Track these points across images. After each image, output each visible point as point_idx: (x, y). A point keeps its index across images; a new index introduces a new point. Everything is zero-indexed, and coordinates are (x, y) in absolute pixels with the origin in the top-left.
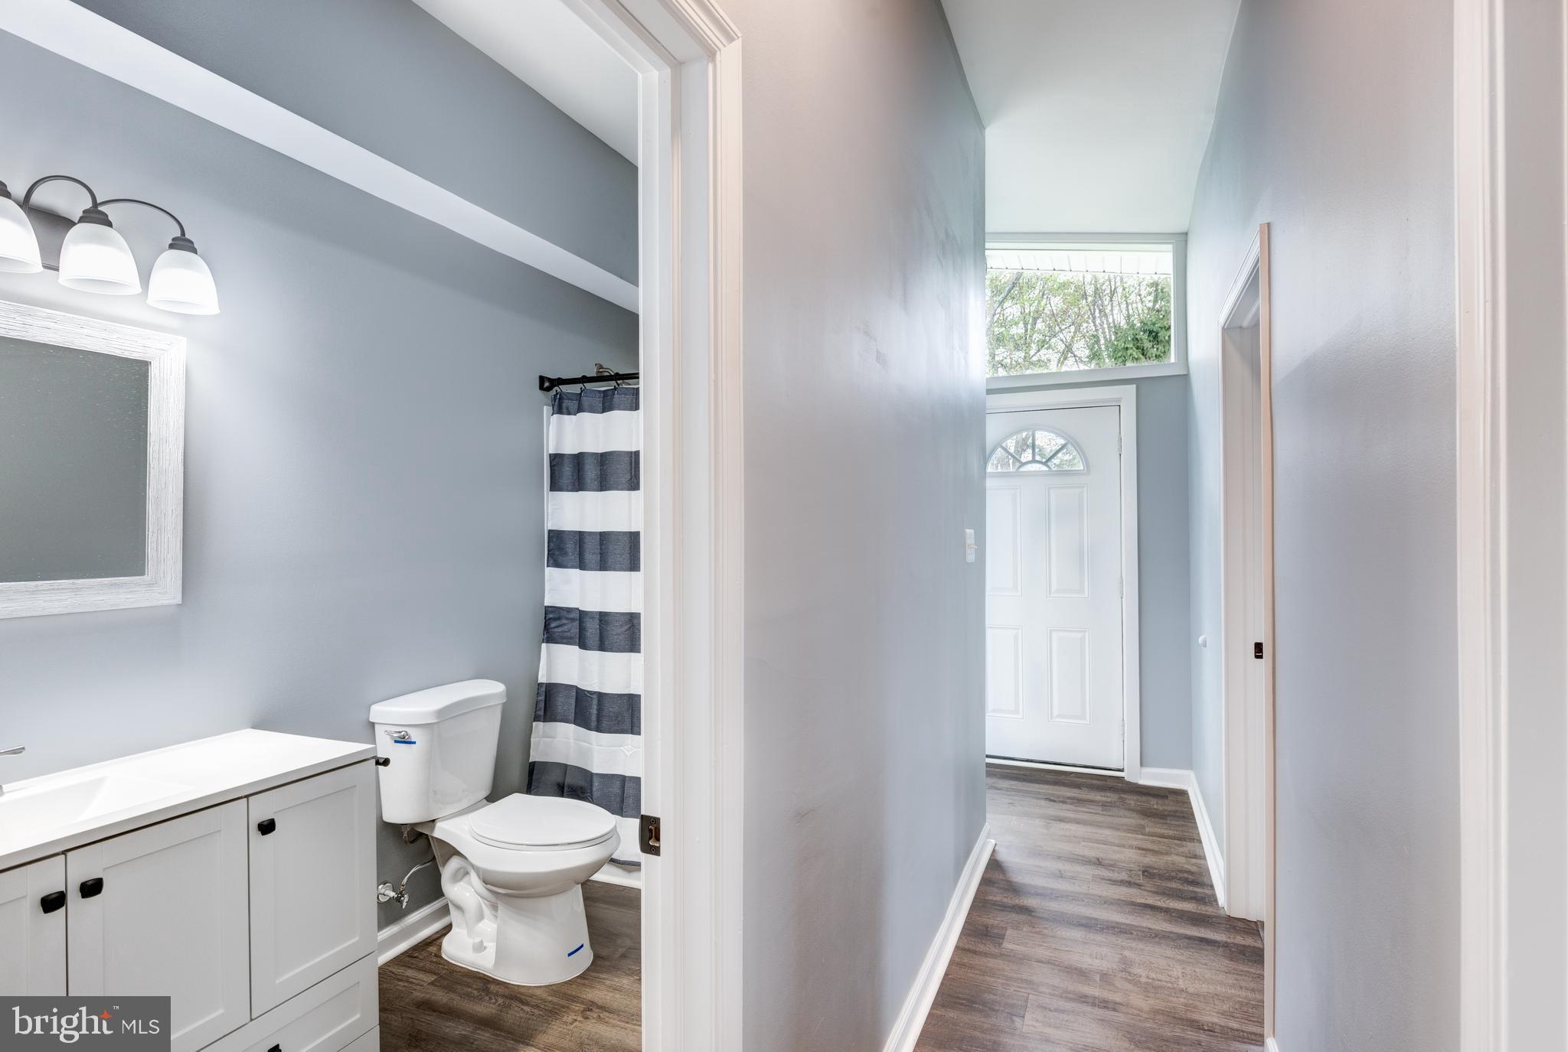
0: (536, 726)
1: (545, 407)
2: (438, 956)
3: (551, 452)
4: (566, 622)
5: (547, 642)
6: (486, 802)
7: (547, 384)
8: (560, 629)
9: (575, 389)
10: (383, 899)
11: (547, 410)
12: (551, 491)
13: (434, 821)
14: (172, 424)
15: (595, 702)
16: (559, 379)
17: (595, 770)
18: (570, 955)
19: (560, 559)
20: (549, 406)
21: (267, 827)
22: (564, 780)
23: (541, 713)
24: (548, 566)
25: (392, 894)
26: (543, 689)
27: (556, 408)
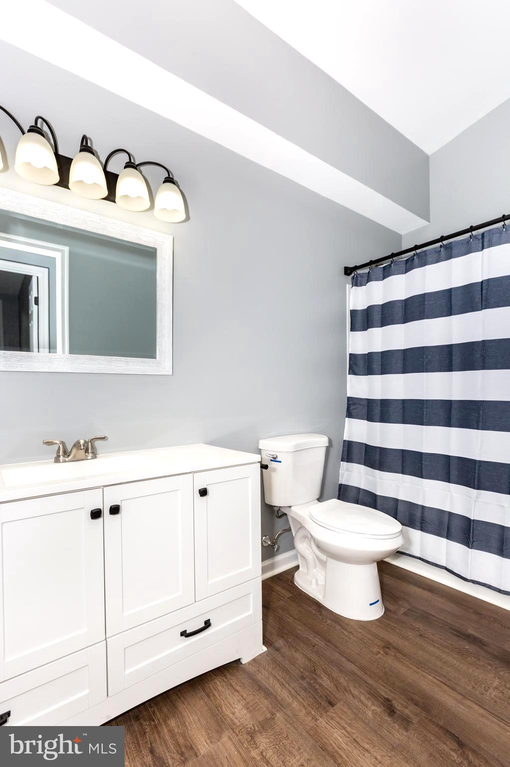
0: (343, 464)
1: (347, 285)
2: (292, 582)
3: (351, 308)
4: (359, 406)
5: (349, 417)
6: (317, 501)
7: (348, 271)
8: (355, 411)
9: (366, 270)
10: (265, 545)
11: (348, 286)
12: (351, 331)
13: (290, 507)
14: (167, 281)
15: (378, 453)
16: (356, 266)
17: (378, 493)
18: (371, 605)
19: (356, 371)
20: (350, 284)
21: (203, 493)
22: (359, 497)
23: (346, 457)
24: (349, 374)
25: (269, 543)
26: (347, 444)
27: (354, 283)
